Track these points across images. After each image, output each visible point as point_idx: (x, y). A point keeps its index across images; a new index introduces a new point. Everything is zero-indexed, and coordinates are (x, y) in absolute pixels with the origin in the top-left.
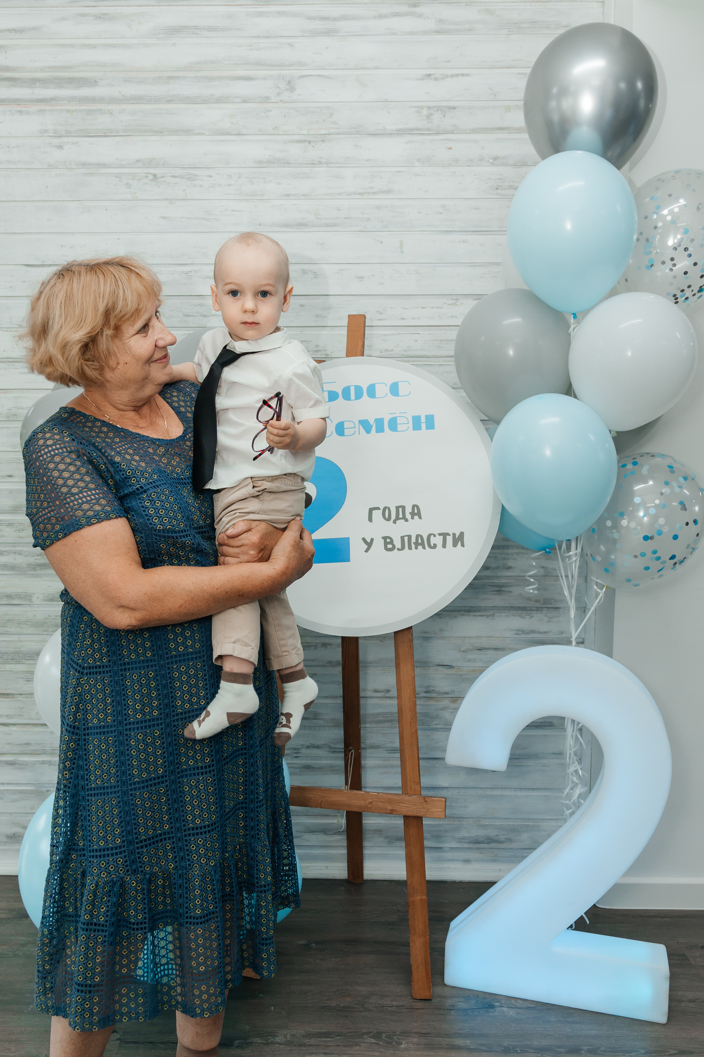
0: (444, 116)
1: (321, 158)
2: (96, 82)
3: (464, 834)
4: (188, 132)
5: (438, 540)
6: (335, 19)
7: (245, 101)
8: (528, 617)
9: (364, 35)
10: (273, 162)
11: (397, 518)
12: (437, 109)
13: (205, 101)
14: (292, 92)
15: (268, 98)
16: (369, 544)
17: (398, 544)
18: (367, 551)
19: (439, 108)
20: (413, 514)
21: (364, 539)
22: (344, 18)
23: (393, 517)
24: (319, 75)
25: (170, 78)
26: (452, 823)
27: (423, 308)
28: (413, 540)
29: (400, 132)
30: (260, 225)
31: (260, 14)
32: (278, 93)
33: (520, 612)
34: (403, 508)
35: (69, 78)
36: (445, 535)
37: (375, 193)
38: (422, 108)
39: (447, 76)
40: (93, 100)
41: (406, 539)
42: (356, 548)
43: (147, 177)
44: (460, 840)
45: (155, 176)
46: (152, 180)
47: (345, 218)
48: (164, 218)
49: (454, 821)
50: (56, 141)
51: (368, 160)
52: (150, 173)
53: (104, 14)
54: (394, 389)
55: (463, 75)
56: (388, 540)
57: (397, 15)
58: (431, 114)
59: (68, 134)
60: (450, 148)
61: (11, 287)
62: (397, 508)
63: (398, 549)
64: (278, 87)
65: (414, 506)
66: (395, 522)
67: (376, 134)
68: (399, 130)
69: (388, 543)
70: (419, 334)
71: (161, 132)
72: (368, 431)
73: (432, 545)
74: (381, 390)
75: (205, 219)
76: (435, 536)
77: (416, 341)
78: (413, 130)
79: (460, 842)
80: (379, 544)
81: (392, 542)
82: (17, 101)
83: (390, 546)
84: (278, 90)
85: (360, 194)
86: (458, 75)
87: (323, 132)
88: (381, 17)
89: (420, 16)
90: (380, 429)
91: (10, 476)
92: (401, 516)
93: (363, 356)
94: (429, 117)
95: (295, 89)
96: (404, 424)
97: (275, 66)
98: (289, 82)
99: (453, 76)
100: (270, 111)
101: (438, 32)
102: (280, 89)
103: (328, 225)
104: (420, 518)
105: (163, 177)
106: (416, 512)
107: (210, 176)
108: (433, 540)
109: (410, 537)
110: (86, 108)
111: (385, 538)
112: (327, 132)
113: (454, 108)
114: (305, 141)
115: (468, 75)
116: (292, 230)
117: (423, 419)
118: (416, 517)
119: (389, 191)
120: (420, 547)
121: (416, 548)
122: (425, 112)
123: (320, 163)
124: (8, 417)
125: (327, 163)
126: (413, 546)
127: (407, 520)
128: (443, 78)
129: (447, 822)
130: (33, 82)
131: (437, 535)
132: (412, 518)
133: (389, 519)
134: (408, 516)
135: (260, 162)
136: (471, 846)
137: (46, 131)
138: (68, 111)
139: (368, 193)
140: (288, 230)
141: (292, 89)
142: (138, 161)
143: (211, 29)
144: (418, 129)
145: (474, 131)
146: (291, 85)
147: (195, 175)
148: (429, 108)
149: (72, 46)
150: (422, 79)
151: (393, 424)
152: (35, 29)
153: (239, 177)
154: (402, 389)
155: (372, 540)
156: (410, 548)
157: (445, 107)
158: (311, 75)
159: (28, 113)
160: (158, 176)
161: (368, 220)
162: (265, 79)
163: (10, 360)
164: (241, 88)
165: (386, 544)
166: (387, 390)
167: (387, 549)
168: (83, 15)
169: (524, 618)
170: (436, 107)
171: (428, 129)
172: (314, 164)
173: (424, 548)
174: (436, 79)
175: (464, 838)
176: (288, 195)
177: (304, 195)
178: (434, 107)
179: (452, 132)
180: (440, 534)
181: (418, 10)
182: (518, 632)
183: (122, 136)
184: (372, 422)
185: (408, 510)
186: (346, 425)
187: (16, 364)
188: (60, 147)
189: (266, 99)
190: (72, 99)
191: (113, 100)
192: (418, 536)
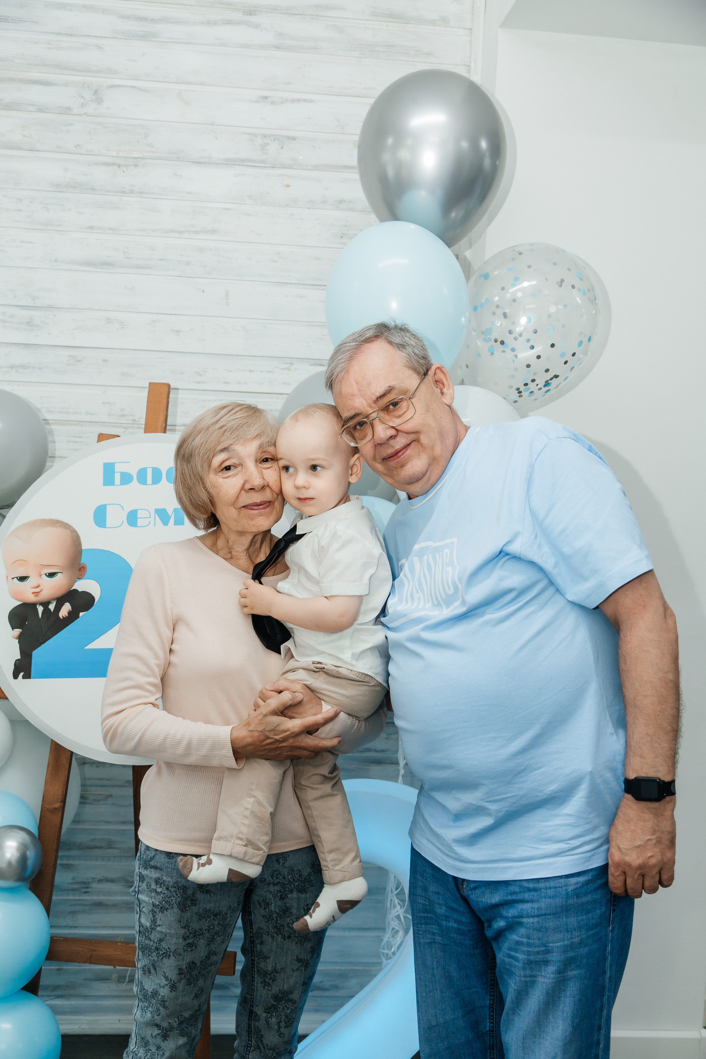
0: (282, 148)
1: (132, 186)
6: (153, 21)
7: (40, 110)
9: (189, 43)
10: (73, 186)
12: (273, 138)
14: (99, 103)
15: (69, 109)
19: (276, 138)
22: (165, 20)
24: (132, 87)
27: (250, 371)
29: (230, 162)
30: (55, 261)
37: (197, 232)
38: (255, 135)
39: (287, 101)
47: (160, 260)
51: (189, 193)
55: (305, 101)
57: (229, 22)
58: (267, 144)
60: (288, 186)
64: (82, 97)
67: (200, 163)
68: (228, 160)
72: (165, 522)
78: (244, 160)
84: (82, 101)
85: (179, 232)
86: (299, 100)
87: (136, 155)
88: (209, 23)
89: (257, 26)
93: (164, 432)
94: (263, 147)
95: (102, 101)
97: (79, 72)
98: (96, 92)
99: (293, 101)
100: (71, 125)
101: (278, 48)
102: (84, 99)
103: (139, 267)
112: (140, 156)
113: (294, 139)
114: (113, 164)
115: (311, 101)
116: (95, 270)
119: (214, 232)
122: (259, 140)
123: (132, 192)
125: (140, 193)
128: (281, 102)
135: (57, 186)
139: (189, 232)
140: (90, 269)
141: (99, 100)
144: (249, 161)
145: (317, 168)
146: (97, 96)
148: (265, 136)
150: (256, 102)
153: (31, 202)
157: (283, 136)
158: (123, 86)
161: (188, 263)
162: (66, 85)
164: (37, 95)
170: (273, 135)
171: (263, 162)
172: (123, 192)
174: (273, 103)
176: (91, 228)
177: (110, 229)
178: (270, 136)
179: (291, 167)
181: (254, 19)
184: (170, 512)
186: (140, 514)
189: (67, 110)
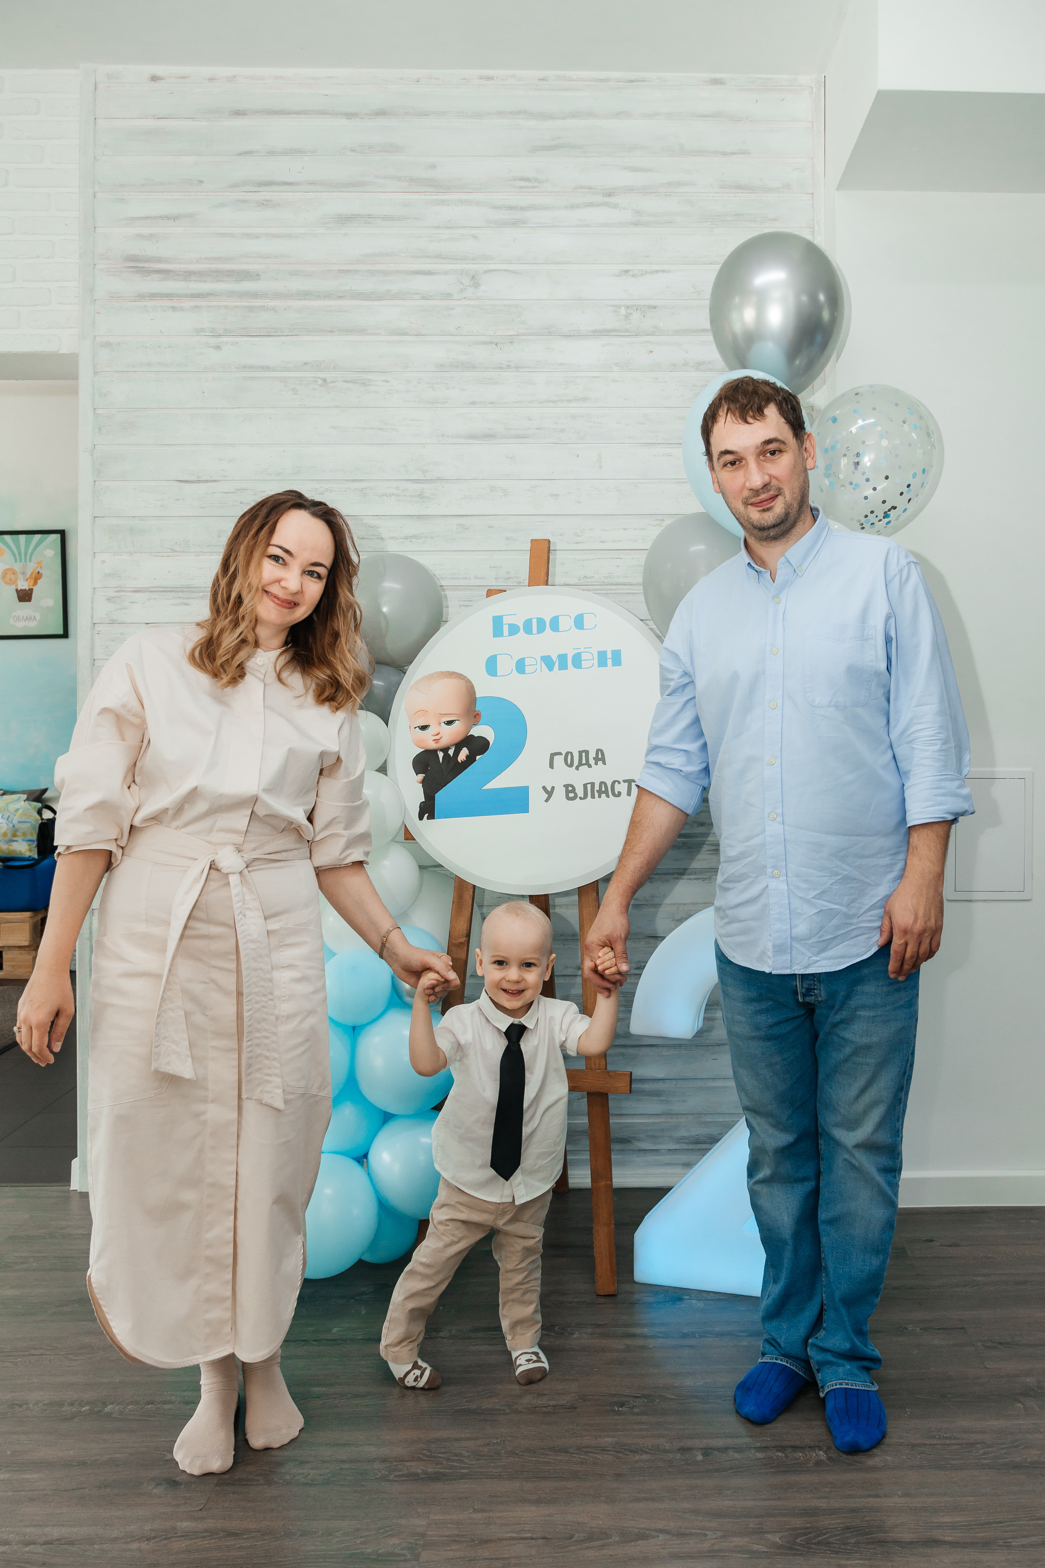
0: (644, 316)
1: (509, 361)
2: (258, 275)
3: (683, 1133)
4: (361, 331)
5: (622, 788)
6: (522, 209)
7: (424, 298)
9: (555, 227)
10: (456, 366)
11: (580, 764)
12: (635, 308)
13: (380, 297)
14: (476, 288)
15: (450, 294)
16: (550, 793)
17: (580, 793)
18: (547, 801)
19: (638, 308)
20: (596, 760)
21: (544, 788)
22: (532, 207)
23: (576, 763)
24: (507, 271)
25: (341, 271)
26: (670, 1120)
27: (625, 529)
28: (597, 788)
29: (597, 334)
30: (439, 436)
31: (442, 202)
32: (461, 289)
34: (587, 752)
35: (228, 271)
36: (629, 782)
37: (569, 401)
38: (619, 307)
39: (646, 273)
40: (255, 295)
41: (589, 786)
42: (536, 797)
43: (316, 381)
44: (679, 1140)
45: (325, 380)
46: (321, 386)
47: (537, 429)
49: (672, 1118)
50: (213, 341)
51: (561, 364)
52: (319, 378)
53: (267, 201)
54: (579, 622)
55: (663, 271)
56: (570, 788)
57: (591, 205)
58: (630, 314)
59: (227, 333)
60: (651, 352)
61: (162, 506)
62: (580, 753)
63: (581, 798)
64: (461, 283)
65: (598, 751)
66: (577, 768)
67: (570, 336)
68: (595, 331)
69: (570, 791)
70: (620, 558)
71: (332, 332)
72: (551, 668)
73: (617, 793)
74: (566, 623)
75: (381, 429)
76: (619, 783)
77: (617, 566)
78: (609, 331)
79: (678, 1143)
80: (560, 792)
81: (574, 791)
82: (169, 296)
83: (571, 795)
84: (461, 286)
85: (554, 402)
86: (658, 271)
87: (511, 333)
88: (573, 207)
89: (616, 206)
90: (563, 666)
92: (584, 762)
93: (547, 584)
94: (627, 317)
95: (479, 286)
96: (589, 660)
97: (457, 259)
98: (473, 277)
99: (652, 272)
100: (452, 309)
101: (636, 224)
102: (463, 285)
103: (518, 437)
104: (604, 763)
105: (334, 382)
106: (600, 757)
107: (387, 381)
108: (618, 788)
109: (593, 784)
110: (247, 304)
111: (566, 786)
112: (516, 333)
113: (655, 307)
114: (491, 343)
115: (669, 272)
117: (609, 655)
118: (600, 763)
119: (585, 399)
120: (603, 796)
121: (600, 797)
122: (623, 311)
123: (509, 367)
125: (517, 368)
126: (596, 794)
127: (590, 766)
128: (641, 275)
129: (663, 1120)
130: (188, 275)
131: (622, 782)
132: (596, 764)
133: (571, 765)
134: (592, 762)
135: (442, 366)
136: (691, 1147)
137: (202, 330)
138: (227, 307)
139: (562, 401)
141: (477, 285)
142: (306, 364)
143: (387, 218)
144: (615, 330)
145: (677, 333)
146: (475, 280)
147: (370, 380)
148: (628, 307)
149: (232, 235)
150: (619, 276)
151: (577, 661)
152: (189, 216)
153: (419, 382)
154: (588, 622)
155: (553, 788)
156: (593, 797)
157: (644, 306)
158: (497, 270)
159: (182, 309)
160: (329, 381)
161: (563, 430)
162: (446, 273)
164: (421, 284)
165: (567, 792)
166: (572, 623)
167: (568, 798)
168: (244, 201)
170: (635, 306)
171: (627, 331)
172: (501, 368)
173: (608, 796)
174: (634, 276)
175: (683, 1138)
176: (473, 403)
177: (492, 403)
178: (633, 306)
179: (653, 334)
180: (624, 781)
181: (612, 200)
183: (288, 335)
184: (554, 658)
185: (592, 755)
186: (527, 662)
188: (218, 348)
189: (448, 296)
190: (231, 294)
191: (277, 296)
192: (601, 783)
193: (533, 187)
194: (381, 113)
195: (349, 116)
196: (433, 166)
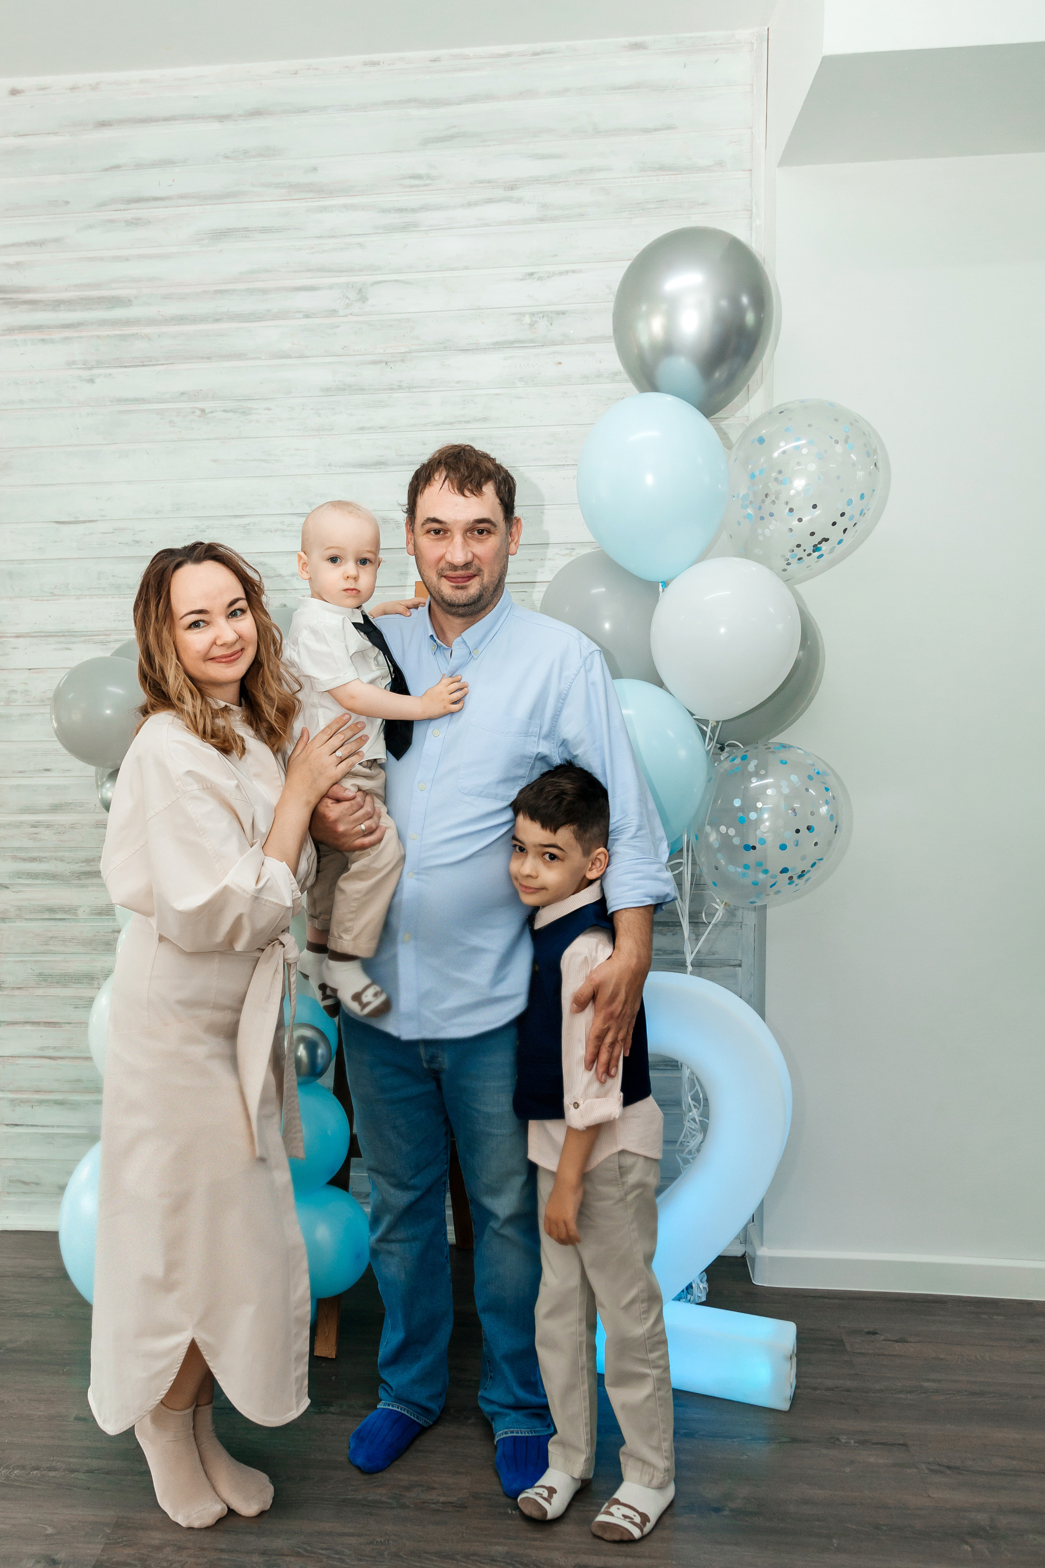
0: (551, 324)
1: (400, 381)
2: (130, 301)
4: (240, 356)
6: (413, 210)
7: (307, 316)
8: (670, 934)
9: (450, 229)
10: (344, 389)
12: (541, 315)
13: (259, 318)
14: (364, 302)
15: (335, 311)
19: (544, 314)
22: (425, 208)
24: (396, 281)
25: (217, 292)
27: (530, 560)
29: (499, 346)
30: (329, 465)
31: (324, 209)
32: (347, 304)
33: (660, 928)
35: (99, 298)
37: (468, 422)
38: (523, 314)
39: (554, 274)
40: (128, 322)
43: (194, 412)
45: (203, 411)
46: (200, 417)
48: (215, 461)
50: (86, 374)
51: (458, 382)
52: (197, 408)
53: (136, 219)
55: (574, 271)
57: (490, 201)
58: (536, 322)
59: (100, 364)
60: (560, 363)
61: (40, 548)
64: (347, 298)
67: (468, 350)
68: (496, 343)
70: (526, 592)
71: (209, 358)
75: (263, 461)
77: (523, 600)
78: (513, 342)
82: (39, 328)
84: (347, 301)
85: (451, 423)
86: (567, 272)
87: (403, 350)
88: (469, 205)
89: (519, 201)
91: (48, 770)
94: (532, 325)
95: (367, 299)
97: (342, 271)
98: (360, 290)
99: (561, 273)
100: (338, 327)
101: (542, 220)
102: (351, 299)
105: (212, 412)
107: (269, 409)
110: (118, 332)
112: (407, 350)
113: (563, 313)
114: (381, 362)
115: (580, 271)
116: (370, 471)
119: (485, 419)
122: (527, 319)
123: (400, 387)
124: (43, 701)
125: (409, 388)
128: (548, 277)
130: (57, 304)
135: (328, 390)
137: (74, 363)
138: (98, 337)
139: (460, 422)
140: (364, 470)
141: (364, 299)
142: (182, 394)
143: (265, 230)
144: (518, 342)
145: (586, 341)
146: (362, 294)
147: (251, 408)
148: (533, 314)
149: (101, 259)
150: (523, 279)
152: (57, 240)
153: (303, 409)
157: (552, 312)
158: (386, 281)
159: (52, 341)
160: (207, 411)
162: (331, 287)
163: (43, 634)
164: (303, 301)
168: (112, 221)
169: (665, 935)
170: (541, 312)
171: (532, 341)
172: (392, 389)
174: (540, 278)
176: (362, 429)
177: (381, 428)
178: (538, 313)
179: (562, 343)
181: (515, 194)
182: (658, 952)
183: (163, 364)
187: (49, 639)
188: (91, 381)
189: (333, 313)
190: (103, 323)
191: (151, 322)
193: (425, 185)
194: (256, 113)
195: (222, 118)
196: (315, 169)
